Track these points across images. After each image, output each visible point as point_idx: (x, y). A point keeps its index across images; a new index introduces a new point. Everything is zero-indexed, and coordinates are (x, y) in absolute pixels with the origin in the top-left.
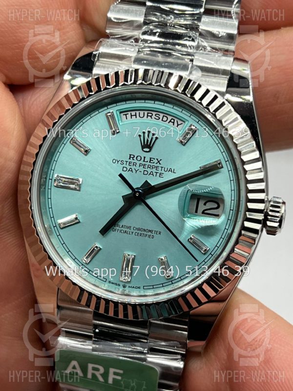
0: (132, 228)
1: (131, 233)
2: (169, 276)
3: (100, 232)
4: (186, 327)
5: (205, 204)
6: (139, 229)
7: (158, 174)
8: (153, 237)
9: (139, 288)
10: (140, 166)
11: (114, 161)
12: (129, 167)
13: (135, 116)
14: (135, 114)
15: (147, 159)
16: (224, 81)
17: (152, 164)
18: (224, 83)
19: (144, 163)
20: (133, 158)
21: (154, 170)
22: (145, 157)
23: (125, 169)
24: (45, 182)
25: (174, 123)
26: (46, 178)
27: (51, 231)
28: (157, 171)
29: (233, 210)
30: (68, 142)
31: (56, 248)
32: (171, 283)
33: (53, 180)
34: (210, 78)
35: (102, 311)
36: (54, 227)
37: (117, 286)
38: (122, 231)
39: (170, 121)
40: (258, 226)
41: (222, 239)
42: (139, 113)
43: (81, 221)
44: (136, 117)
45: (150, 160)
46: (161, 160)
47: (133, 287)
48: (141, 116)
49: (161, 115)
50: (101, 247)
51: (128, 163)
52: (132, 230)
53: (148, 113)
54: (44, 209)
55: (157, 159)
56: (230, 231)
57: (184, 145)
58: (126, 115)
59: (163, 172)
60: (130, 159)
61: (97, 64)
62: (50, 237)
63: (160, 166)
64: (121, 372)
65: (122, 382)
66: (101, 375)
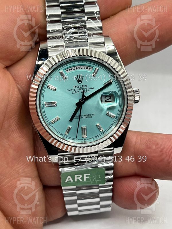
1: (82, 118)
2: (102, 131)
3: (69, 121)
5: (105, 98)
6: (85, 115)
7: (87, 91)
8: (92, 117)
9: (91, 139)
10: (79, 90)
11: (68, 90)
12: (74, 92)
17: (84, 88)
19: (80, 88)
20: (75, 87)
21: (85, 90)
22: (80, 86)
23: (73, 93)
24: (41, 106)
25: (88, 69)
27: (49, 126)
29: (121, 98)
30: (46, 87)
32: (103, 133)
33: (44, 105)
37: (82, 141)
38: (78, 118)
39: (86, 68)
43: (60, 118)
44: (72, 70)
45: (83, 86)
46: (87, 85)
47: (89, 139)
48: (74, 69)
49: (82, 67)
50: (71, 127)
52: (82, 116)
53: (76, 67)
55: (85, 85)
58: (67, 70)
59: (89, 90)
63: (87, 88)
64: (89, 174)
65: (90, 179)
66: (81, 178)
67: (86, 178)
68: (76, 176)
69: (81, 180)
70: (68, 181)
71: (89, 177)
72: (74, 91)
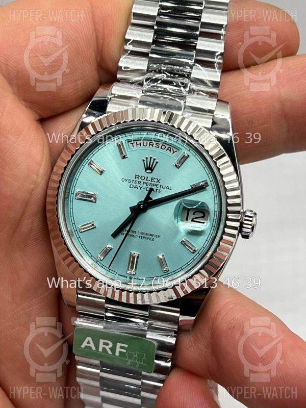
0: (137, 233)
1: (136, 237)
2: (166, 270)
3: (111, 235)
4: (179, 310)
5: (194, 214)
6: (142, 234)
7: (158, 191)
8: (153, 240)
10: (143, 184)
11: (123, 180)
15: (149, 179)
17: (153, 183)
18: (209, 122)
19: (147, 182)
20: (138, 177)
21: (155, 187)
22: (147, 177)
24: (69, 195)
25: (170, 150)
26: (69, 193)
27: (73, 235)
28: (157, 188)
29: (216, 219)
30: (87, 164)
31: (77, 248)
32: (167, 275)
33: (75, 195)
36: (75, 231)
37: (125, 278)
38: (129, 235)
39: (168, 149)
40: (235, 232)
41: (207, 242)
43: (96, 226)
45: (152, 179)
46: (160, 179)
48: (145, 144)
50: (112, 247)
51: (134, 182)
52: (137, 234)
54: (67, 217)
55: (157, 179)
56: (213, 236)
57: (178, 168)
59: (161, 188)
60: (135, 178)
62: (72, 238)
63: (159, 184)
64: (126, 346)
65: (127, 354)
66: (110, 348)
67: (120, 352)
68: (102, 341)
69: (110, 352)
70: (86, 346)
71: (125, 351)
72: (133, 184)
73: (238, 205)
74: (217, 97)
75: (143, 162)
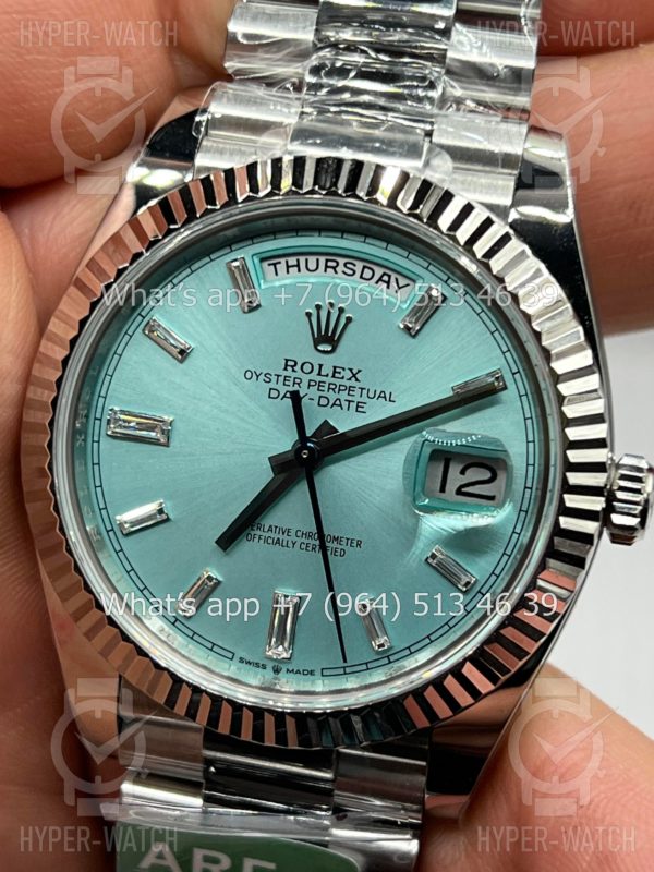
0: (293, 533)
1: (290, 545)
2: (382, 646)
3: (216, 542)
4: (424, 763)
5: (463, 472)
6: (309, 535)
7: (353, 405)
8: (343, 554)
9: (312, 673)
10: (309, 385)
11: (249, 375)
12: (283, 390)
13: (296, 269)
14: (295, 263)
15: (327, 370)
16: (506, 183)
17: (338, 382)
18: (508, 187)
19: (319, 379)
20: (292, 367)
21: (344, 396)
22: (321, 366)
23: (274, 394)
24: (85, 426)
25: (388, 283)
26: (87, 417)
27: (101, 542)
28: (350, 398)
29: (531, 489)
30: (140, 330)
31: (114, 582)
32: (386, 661)
33: (104, 422)
34: (473, 175)
35: (224, 728)
36: (108, 532)
37: (260, 670)
38: (270, 541)
39: (380, 279)
40: (590, 527)
41: (506, 558)
42: (307, 261)
43: (171, 516)
44: (299, 271)
45: (335, 372)
46: (359, 371)
47: (298, 672)
48: (312, 266)
49: (359, 266)
50: (221, 579)
51: (281, 379)
52: (293, 538)
53: (327, 261)
54: (83, 490)
55: (351, 370)
56: (525, 539)
57: (414, 336)
58: (275, 264)
59: (364, 399)
60: (285, 369)
61: (204, 143)
62: (100, 556)
63: (357, 385)
68: (199, 853)
72: (280, 386)
73: (599, 443)
74: (527, 120)
75: (307, 319)
